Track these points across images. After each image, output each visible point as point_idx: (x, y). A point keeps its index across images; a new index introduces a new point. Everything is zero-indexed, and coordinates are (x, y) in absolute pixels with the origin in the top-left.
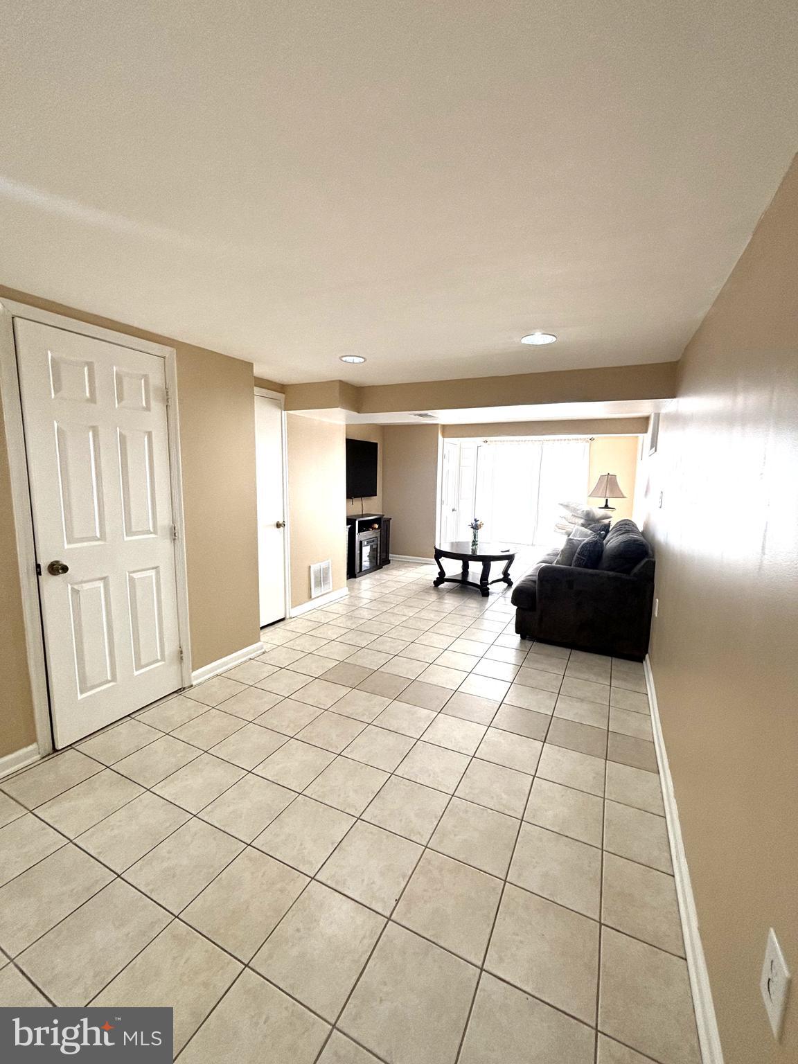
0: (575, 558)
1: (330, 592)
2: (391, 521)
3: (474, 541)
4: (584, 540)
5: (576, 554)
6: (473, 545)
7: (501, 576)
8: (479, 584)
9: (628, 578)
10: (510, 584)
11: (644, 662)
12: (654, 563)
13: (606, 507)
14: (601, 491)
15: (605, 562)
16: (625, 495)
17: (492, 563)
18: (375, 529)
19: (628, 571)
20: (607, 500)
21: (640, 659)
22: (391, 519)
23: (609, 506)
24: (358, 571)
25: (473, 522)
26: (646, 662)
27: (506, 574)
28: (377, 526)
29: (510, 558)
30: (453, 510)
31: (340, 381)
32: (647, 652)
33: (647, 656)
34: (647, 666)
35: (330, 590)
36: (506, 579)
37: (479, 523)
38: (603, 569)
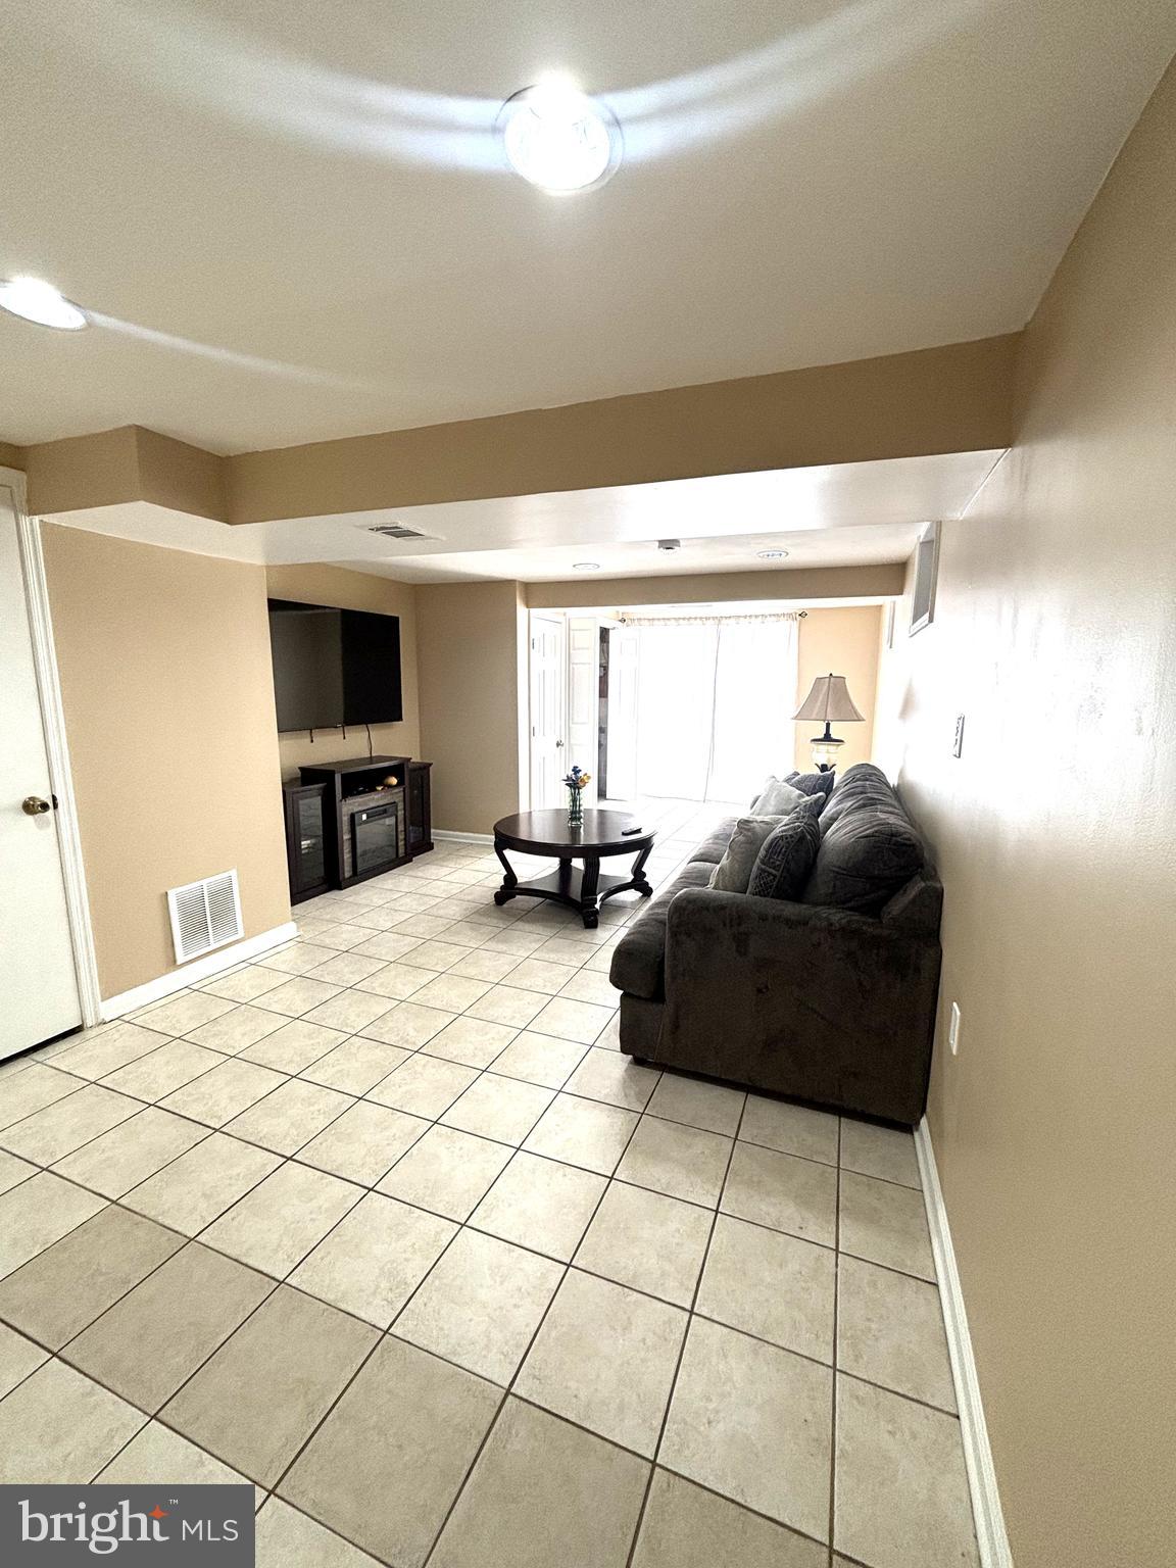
0: (755, 869)
1: (237, 942)
2: (431, 768)
3: (572, 813)
4: (778, 822)
5: (758, 860)
6: (572, 819)
7: (630, 878)
8: (579, 900)
9: (878, 932)
10: (647, 892)
11: (916, 1134)
12: (939, 895)
13: (827, 738)
14: (819, 704)
15: (822, 885)
16: (863, 715)
17: (601, 859)
18: (390, 786)
19: (874, 909)
20: (828, 725)
21: (908, 1127)
22: (430, 765)
23: (833, 736)
24: (347, 874)
25: (571, 773)
26: (921, 1135)
27: (638, 871)
28: (394, 781)
29: (644, 846)
30: (558, 745)
31: (138, 428)
32: (923, 1111)
33: (924, 1122)
34: (923, 1145)
35: (241, 934)
36: (639, 883)
37: (581, 774)
38: (816, 904)
